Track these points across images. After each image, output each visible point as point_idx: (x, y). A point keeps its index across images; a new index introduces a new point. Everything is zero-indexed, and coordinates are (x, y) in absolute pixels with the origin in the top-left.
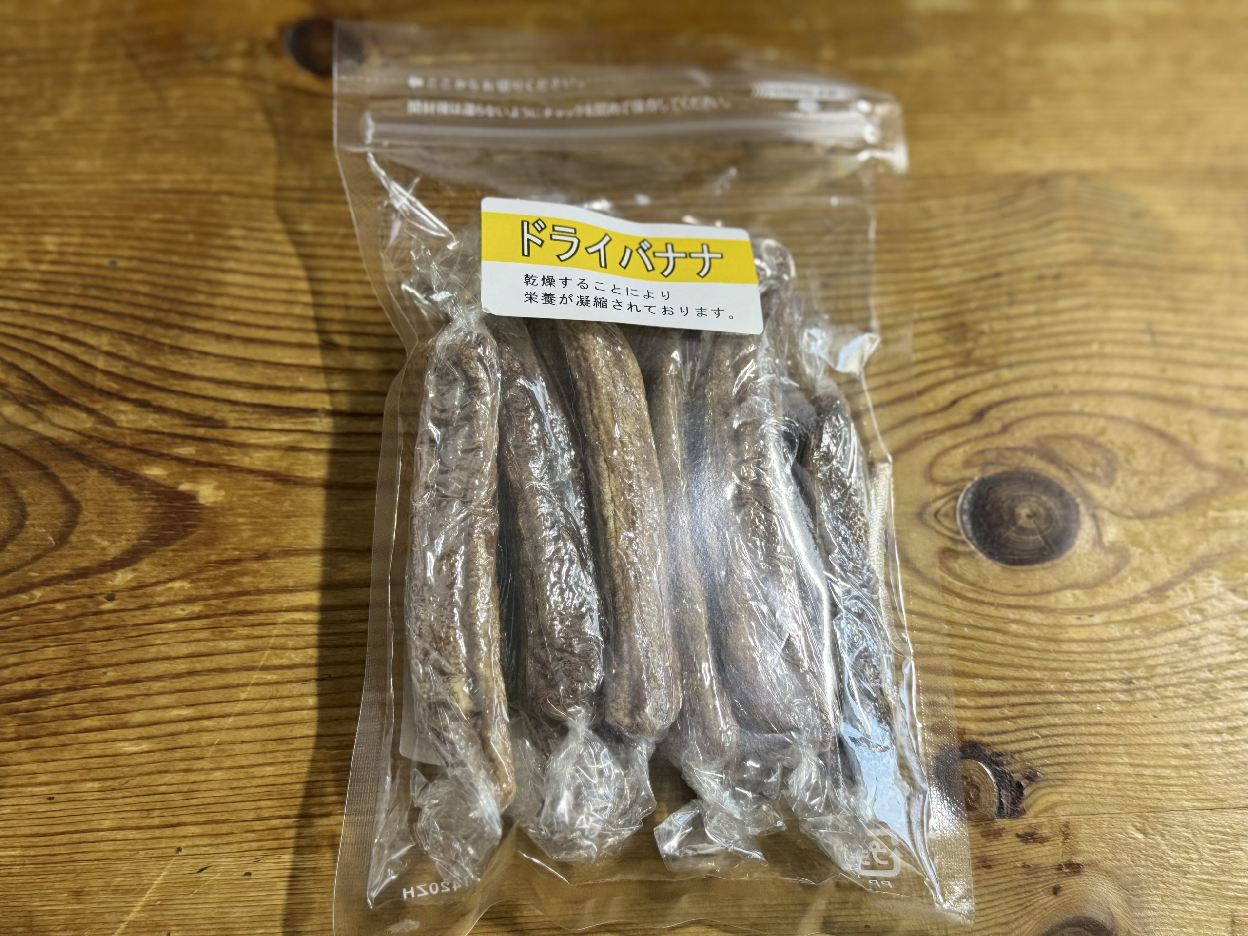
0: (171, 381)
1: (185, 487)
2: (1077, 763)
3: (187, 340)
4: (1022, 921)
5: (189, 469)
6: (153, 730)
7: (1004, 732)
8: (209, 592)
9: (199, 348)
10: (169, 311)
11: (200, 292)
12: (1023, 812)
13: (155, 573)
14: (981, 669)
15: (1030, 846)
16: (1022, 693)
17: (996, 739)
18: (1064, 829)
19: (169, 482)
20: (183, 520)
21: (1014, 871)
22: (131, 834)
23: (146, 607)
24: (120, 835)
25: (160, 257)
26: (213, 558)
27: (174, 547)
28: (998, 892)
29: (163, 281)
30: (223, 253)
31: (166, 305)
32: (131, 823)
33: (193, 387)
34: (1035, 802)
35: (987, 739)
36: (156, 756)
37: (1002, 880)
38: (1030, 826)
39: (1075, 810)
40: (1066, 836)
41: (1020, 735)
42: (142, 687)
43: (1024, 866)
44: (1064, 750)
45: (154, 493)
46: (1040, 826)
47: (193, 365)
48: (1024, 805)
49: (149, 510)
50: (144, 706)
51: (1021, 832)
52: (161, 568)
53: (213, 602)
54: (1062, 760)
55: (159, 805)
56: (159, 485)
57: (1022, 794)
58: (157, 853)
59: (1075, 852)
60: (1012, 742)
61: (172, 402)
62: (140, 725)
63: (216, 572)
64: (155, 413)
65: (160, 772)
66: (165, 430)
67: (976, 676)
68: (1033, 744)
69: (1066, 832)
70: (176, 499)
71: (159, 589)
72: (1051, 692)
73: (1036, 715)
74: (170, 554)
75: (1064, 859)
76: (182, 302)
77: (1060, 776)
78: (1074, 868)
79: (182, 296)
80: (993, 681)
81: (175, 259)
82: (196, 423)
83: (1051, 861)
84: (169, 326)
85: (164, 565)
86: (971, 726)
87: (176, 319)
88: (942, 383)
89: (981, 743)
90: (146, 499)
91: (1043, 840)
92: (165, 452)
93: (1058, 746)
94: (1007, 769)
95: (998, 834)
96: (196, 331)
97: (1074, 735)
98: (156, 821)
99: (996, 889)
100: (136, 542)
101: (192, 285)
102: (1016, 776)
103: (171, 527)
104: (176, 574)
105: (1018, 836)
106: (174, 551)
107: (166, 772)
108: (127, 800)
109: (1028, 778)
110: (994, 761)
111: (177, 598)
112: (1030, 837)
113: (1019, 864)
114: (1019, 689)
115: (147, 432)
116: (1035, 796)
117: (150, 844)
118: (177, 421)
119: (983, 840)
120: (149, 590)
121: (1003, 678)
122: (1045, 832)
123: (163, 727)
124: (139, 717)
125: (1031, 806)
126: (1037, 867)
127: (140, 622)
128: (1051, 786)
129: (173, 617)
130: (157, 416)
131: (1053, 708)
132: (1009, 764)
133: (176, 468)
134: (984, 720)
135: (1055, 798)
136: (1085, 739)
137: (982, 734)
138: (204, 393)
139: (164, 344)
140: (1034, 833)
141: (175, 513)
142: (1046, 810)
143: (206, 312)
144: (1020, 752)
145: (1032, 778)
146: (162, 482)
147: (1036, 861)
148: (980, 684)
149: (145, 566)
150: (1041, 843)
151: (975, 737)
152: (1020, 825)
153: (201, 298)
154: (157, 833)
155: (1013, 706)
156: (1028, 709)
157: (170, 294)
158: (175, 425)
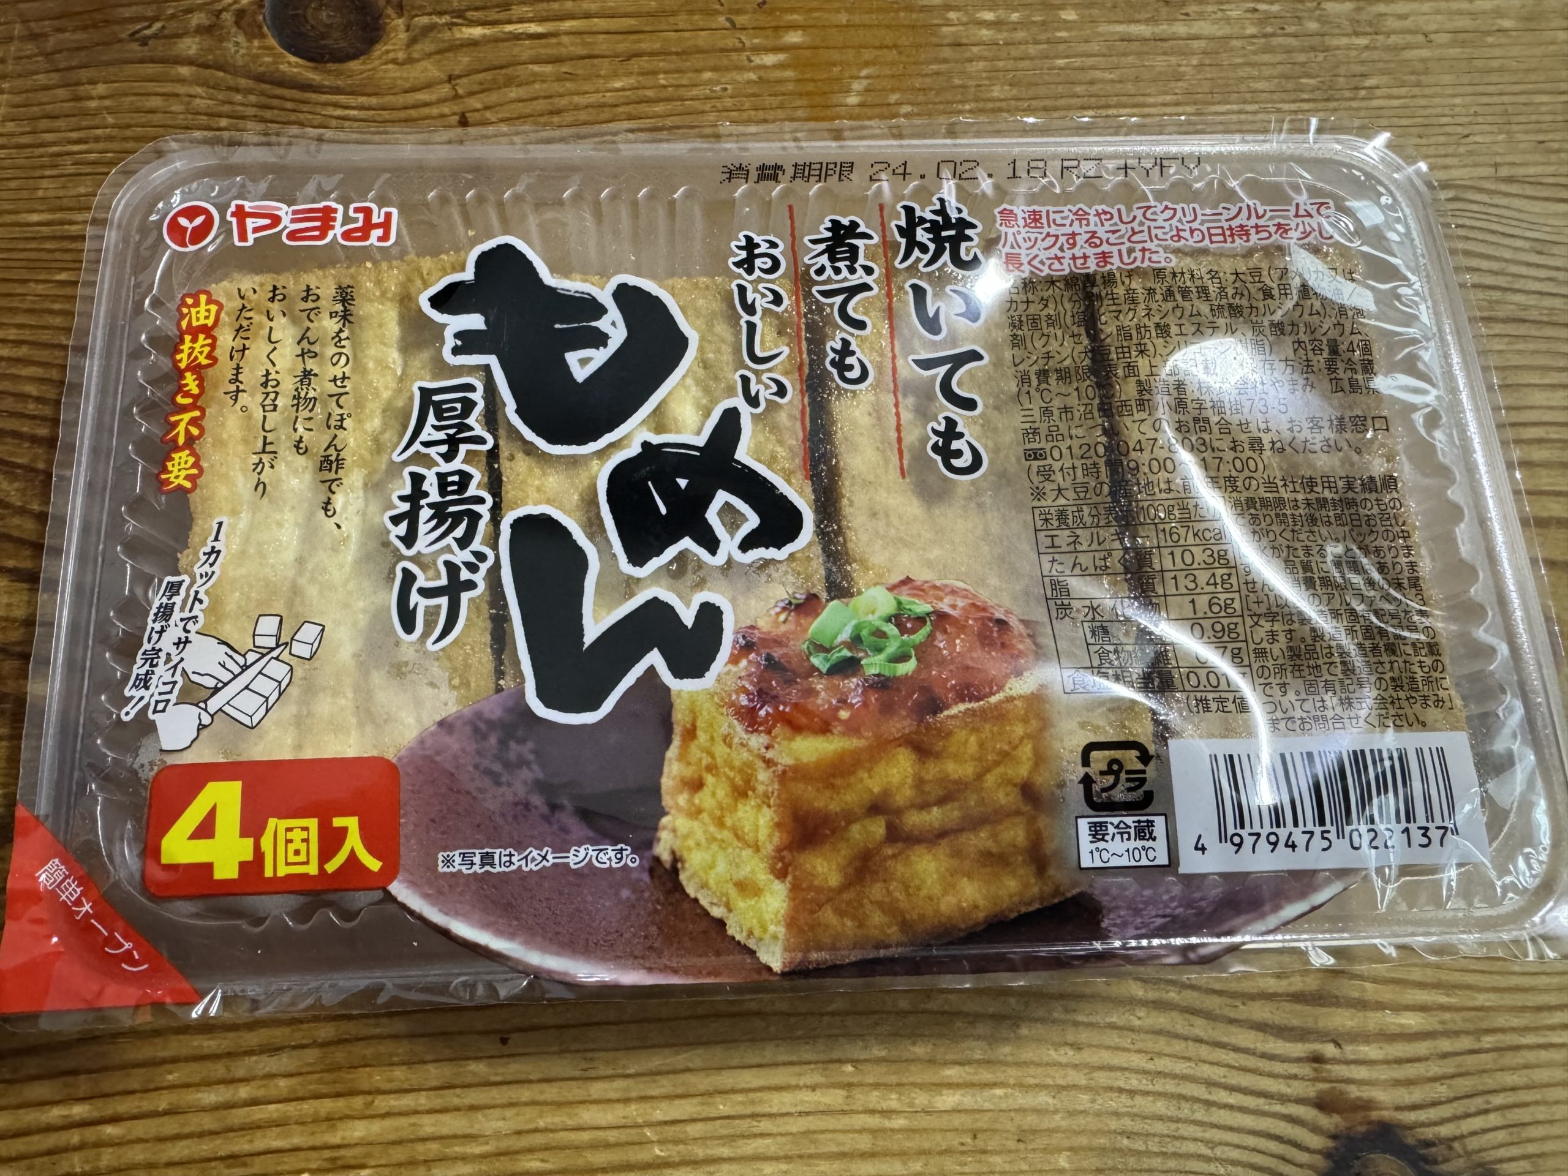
7: (1434, 1104)
14: (1387, 994)
16: (1457, 1034)
67: (1380, 1006)
86: (1381, 1095)
114: (1451, 1026)
121: (1423, 1008)
134: (1397, 1083)
137: (1398, 1108)
151: (1386, 1114)
155: (1445, 1056)
156: (1471, 1061)
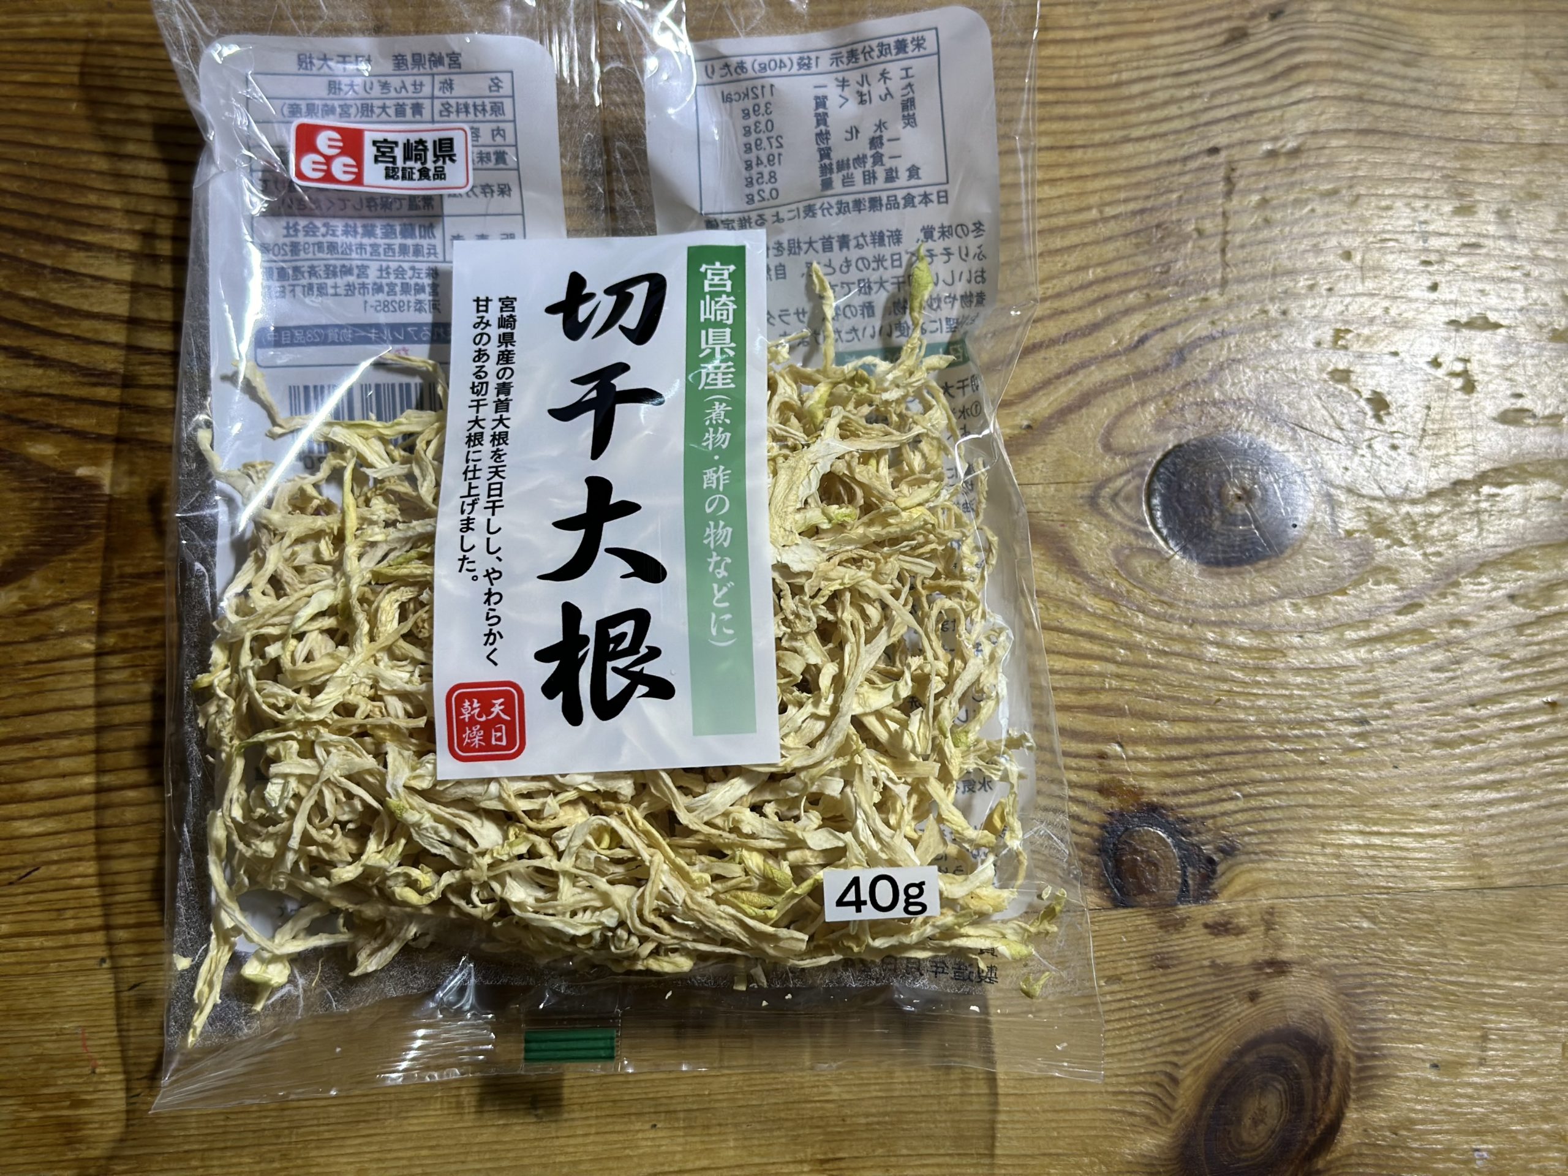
0: (57, 320)
1: (82, 472)
2: (1288, 831)
3: (77, 261)
4: (1207, 1035)
5: (90, 446)
6: (60, 804)
8: (125, 617)
9: (92, 271)
10: (49, 217)
11: (92, 189)
12: (1214, 895)
13: (48, 593)
15: (1222, 940)
17: (1183, 800)
18: (1266, 917)
19: (62, 464)
20: (82, 519)
21: (1199, 972)
22: (37, 942)
23: (39, 639)
24: (22, 943)
25: (31, 138)
26: (129, 570)
27: (75, 556)
28: (1178, 999)
29: (37, 173)
30: (119, 131)
31: (44, 210)
32: (37, 927)
33: (85, 327)
34: (1230, 881)
35: (1171, 801)
36: (65, 840)
37: (1183, 985)
38: (1222, 913)
39: (1282, 892)
40: (1269, 926)
41: (1215, 794)
42: (42, 748)
43: (1213, 965)
44: (1272, 814)
45: (42, 480)
46: (1236, 913)
47: (86, 296)
48: (1215, 886)
49: (36, 504)
50: (44, 772)
51: (1210, 921)
52: (59, 586)
53: (132, 631)
54: (1269, 826)
55: (72, 903)
56: (49, 469)
57: (1214, 872)
58: (71, 965)
59: (1279, 947)
60: (1203, 804)
61: (60, 351)
62: (41, 798)
63: (133, 591)
64: (39, 366)
65: (71, 860)
66: (51, 391)
68: (1229, 806)
69: (1270, 920)
70: (73, 489)
71: (57, 613)
72: (1259, 738)
73: (1237, 768)
74: (69, 565)
75: (1266, 955)
76: (65, 204)
77: (1267, 847)
78: (1279, 967)
79: (65, 195)
80: (1182, 724)
81: (53, 141)
82: (94, 380)
83: (1246, 959)
84: (50, 239)
85: (62, 581)
87: (60, 230)
88: (1128, 311)
89: (1163, 807)
90: (32, 489)
91: (1239, 931)
92: (55, 422)
93: (1265, 809)
94: (1195, 839)
95: (1179, 925)
96: (87, 247)
97: (1287, 794)
98: (71, 924)
99: (1174, 995)
100: (20, 549)
101: (79, 178)
102: (1207, 849)
103: (69, 528)
104: (78, 593)
105: (1206, 926)
106: (74, 560)
107: (80, 859)
108: (31, 898)
109: (1221, 850)
110: (1179, 828)
111: (81, 626)
112: (1222, 928)
113: (1206, 963)
115: (26, 393)
116: (1229, 875)
117: (64, 954)
118: (68, 378)
119: (1161, 933)
120: (42, 616)
122: (1243, 921)
123: (73, 799)
124: (39, 787)
125: (1224, 887)
126: (1228, 968)
127: (34, 659)
128: (1252, 862)
129: (77, 652)
130: (40, 371)
131: (1261, 758)
132: (1198, 833)
133: (71, 444)
135: (1257, 875)
136: (1300, 799)
138: (102, 337)
139: (44, 267)
140: (1228, 923)
141: (73, 508)
142: (1244, 892)
143: (99, 218)
144: (1214, 817)
145: (1229, 851)
146: (51, 464)
147: (1228, 959)
148: (1164, 727)
149: (34, 582)
150: (1237, 935)
152: (1208, 911)
153: (92, 198)
154: (73, 939)
157: (49, 193)
158: (64, 383)
